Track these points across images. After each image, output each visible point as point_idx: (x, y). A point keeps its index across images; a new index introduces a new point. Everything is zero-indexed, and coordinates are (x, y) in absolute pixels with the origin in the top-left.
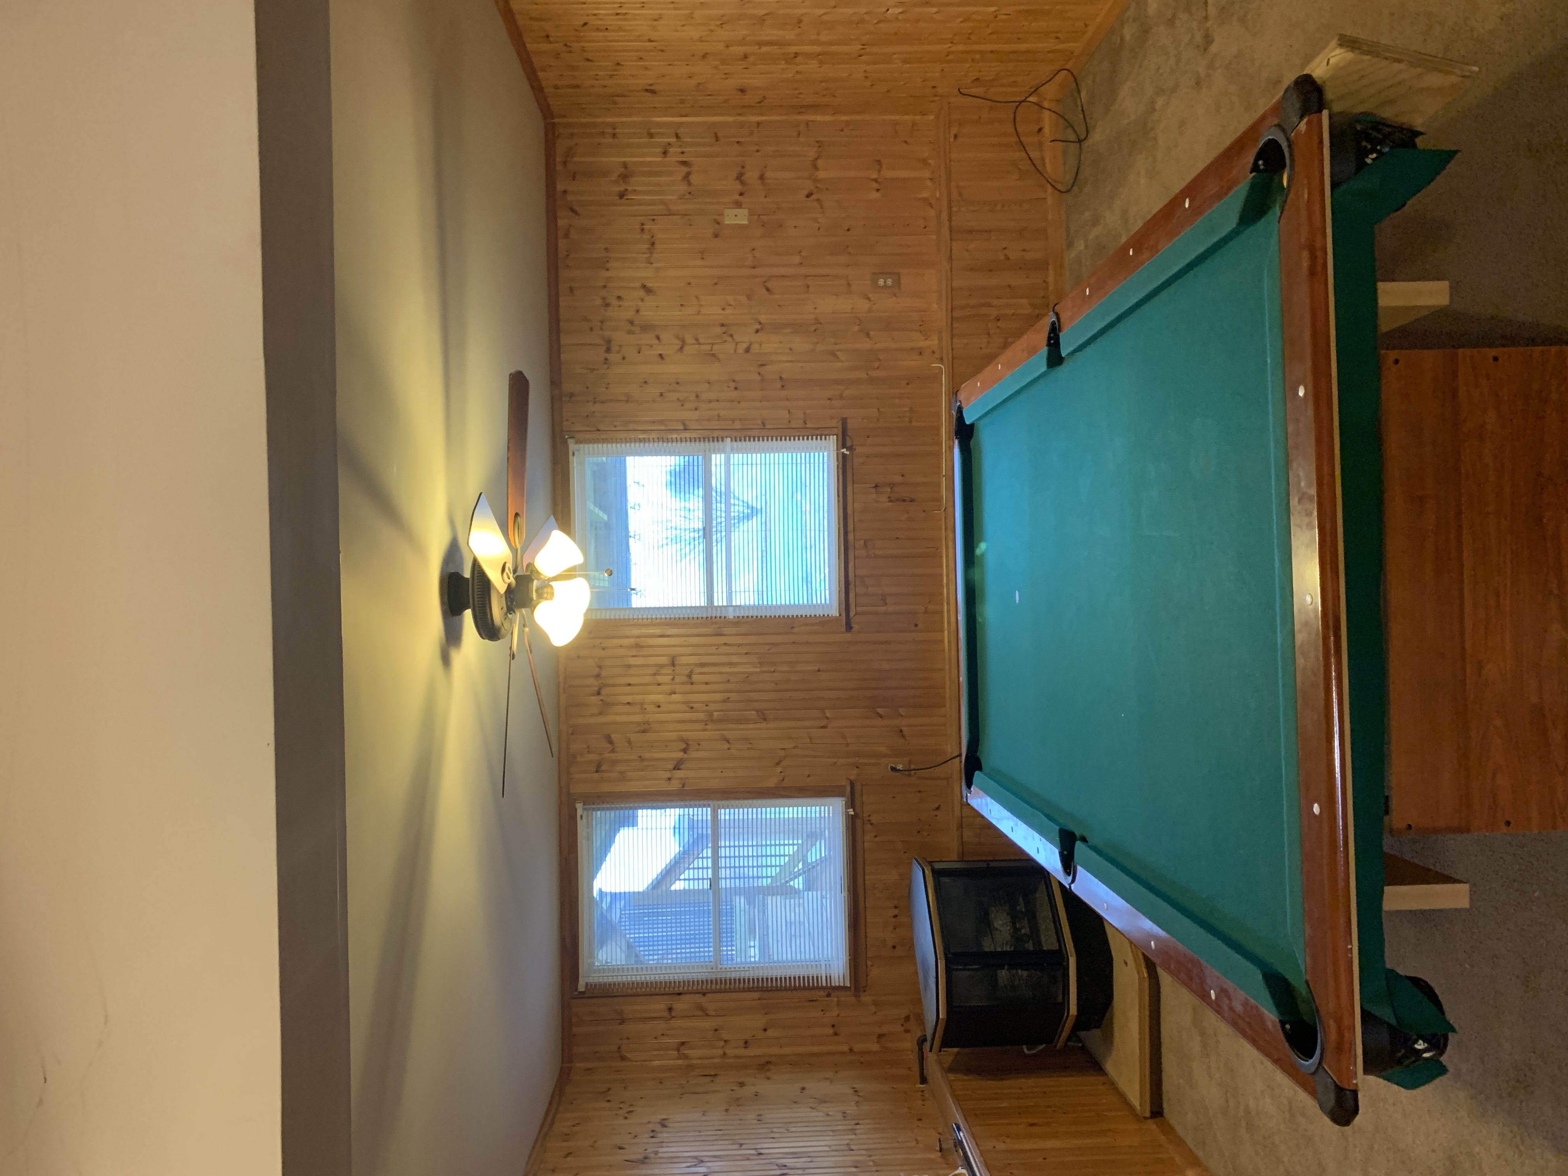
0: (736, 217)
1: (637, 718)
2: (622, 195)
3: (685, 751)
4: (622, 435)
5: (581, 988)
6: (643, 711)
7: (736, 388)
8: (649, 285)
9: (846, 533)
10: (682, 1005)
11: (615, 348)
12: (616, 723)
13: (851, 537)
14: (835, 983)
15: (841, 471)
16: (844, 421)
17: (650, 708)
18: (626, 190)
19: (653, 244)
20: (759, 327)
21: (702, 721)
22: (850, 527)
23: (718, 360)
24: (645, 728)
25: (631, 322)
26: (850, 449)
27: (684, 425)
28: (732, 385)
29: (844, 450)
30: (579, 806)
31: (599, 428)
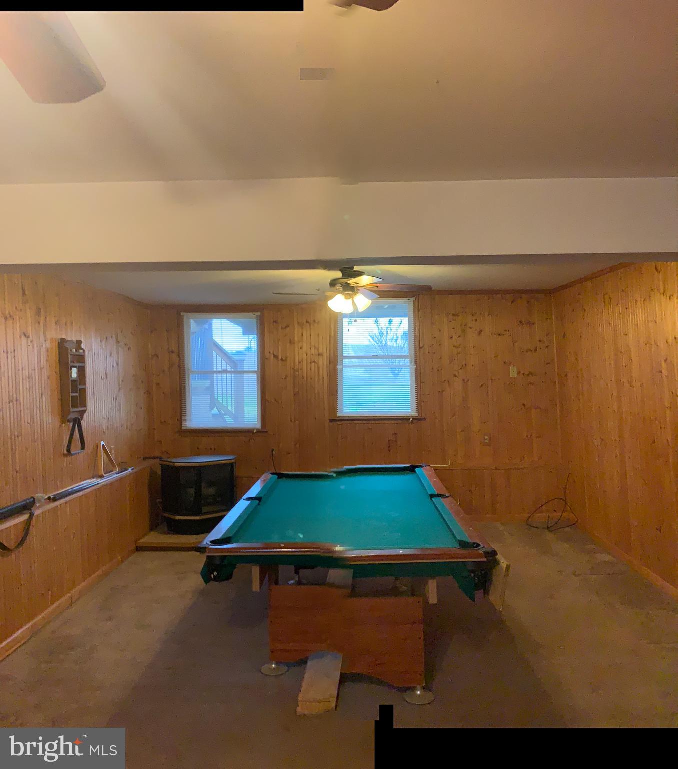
0: (513, 372)
1: (296, 339)
2: (521, 322)
3: (282, 359)
4: (417, 321)
5: (182, 314)
6: (299, 342)
7: (438, 370)
8: (482, 333)
9: (374, 419)
10: (174, 357)
11: (454, 318)
12: (294, 329)
13: (373, 422)
14: (183, 423)
15: (402, 417)
16: (425, 419)
17: (300, 344)
18: (523, 324)
19: (500, 335)
20: (466, 381)
21: (294, 367)
22: (377, 422)
23: (450, 363)
24: (291, 342)
25: (466, 325)
26: (412, 422)
27: (422, 347)
28: (440, 369)
29: (411, 419)
30: (259, 314)
31: (420, 311)
